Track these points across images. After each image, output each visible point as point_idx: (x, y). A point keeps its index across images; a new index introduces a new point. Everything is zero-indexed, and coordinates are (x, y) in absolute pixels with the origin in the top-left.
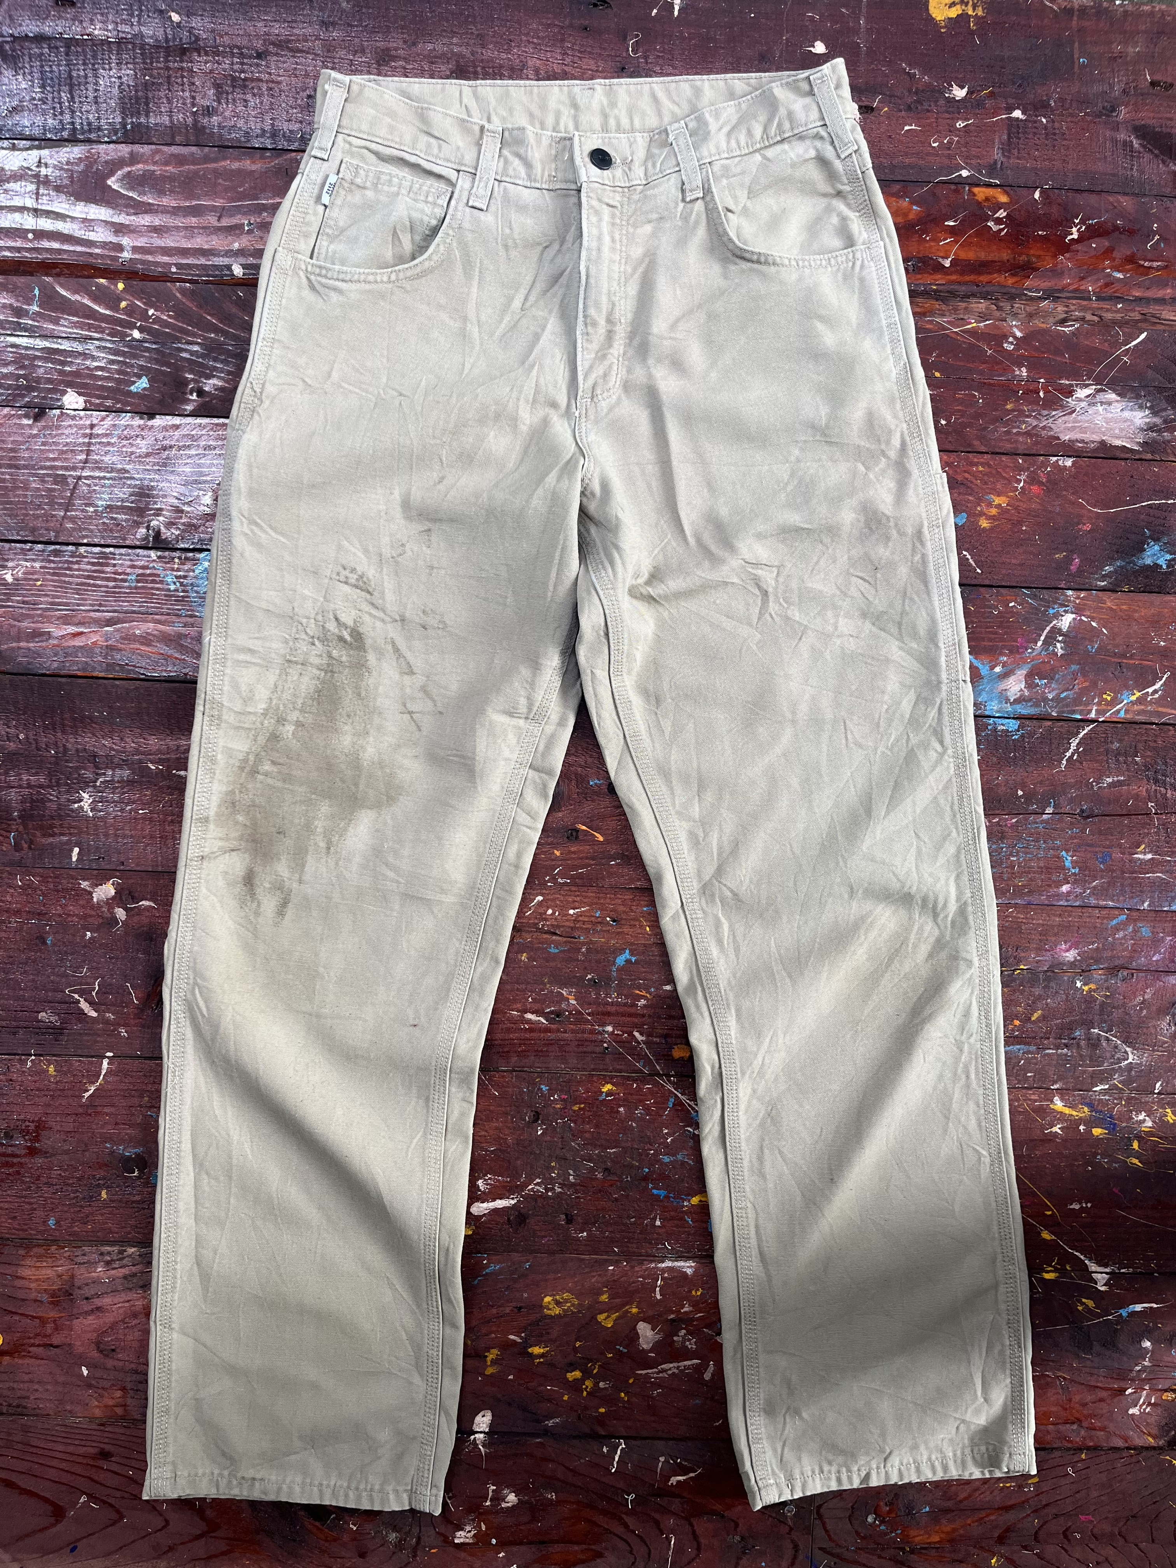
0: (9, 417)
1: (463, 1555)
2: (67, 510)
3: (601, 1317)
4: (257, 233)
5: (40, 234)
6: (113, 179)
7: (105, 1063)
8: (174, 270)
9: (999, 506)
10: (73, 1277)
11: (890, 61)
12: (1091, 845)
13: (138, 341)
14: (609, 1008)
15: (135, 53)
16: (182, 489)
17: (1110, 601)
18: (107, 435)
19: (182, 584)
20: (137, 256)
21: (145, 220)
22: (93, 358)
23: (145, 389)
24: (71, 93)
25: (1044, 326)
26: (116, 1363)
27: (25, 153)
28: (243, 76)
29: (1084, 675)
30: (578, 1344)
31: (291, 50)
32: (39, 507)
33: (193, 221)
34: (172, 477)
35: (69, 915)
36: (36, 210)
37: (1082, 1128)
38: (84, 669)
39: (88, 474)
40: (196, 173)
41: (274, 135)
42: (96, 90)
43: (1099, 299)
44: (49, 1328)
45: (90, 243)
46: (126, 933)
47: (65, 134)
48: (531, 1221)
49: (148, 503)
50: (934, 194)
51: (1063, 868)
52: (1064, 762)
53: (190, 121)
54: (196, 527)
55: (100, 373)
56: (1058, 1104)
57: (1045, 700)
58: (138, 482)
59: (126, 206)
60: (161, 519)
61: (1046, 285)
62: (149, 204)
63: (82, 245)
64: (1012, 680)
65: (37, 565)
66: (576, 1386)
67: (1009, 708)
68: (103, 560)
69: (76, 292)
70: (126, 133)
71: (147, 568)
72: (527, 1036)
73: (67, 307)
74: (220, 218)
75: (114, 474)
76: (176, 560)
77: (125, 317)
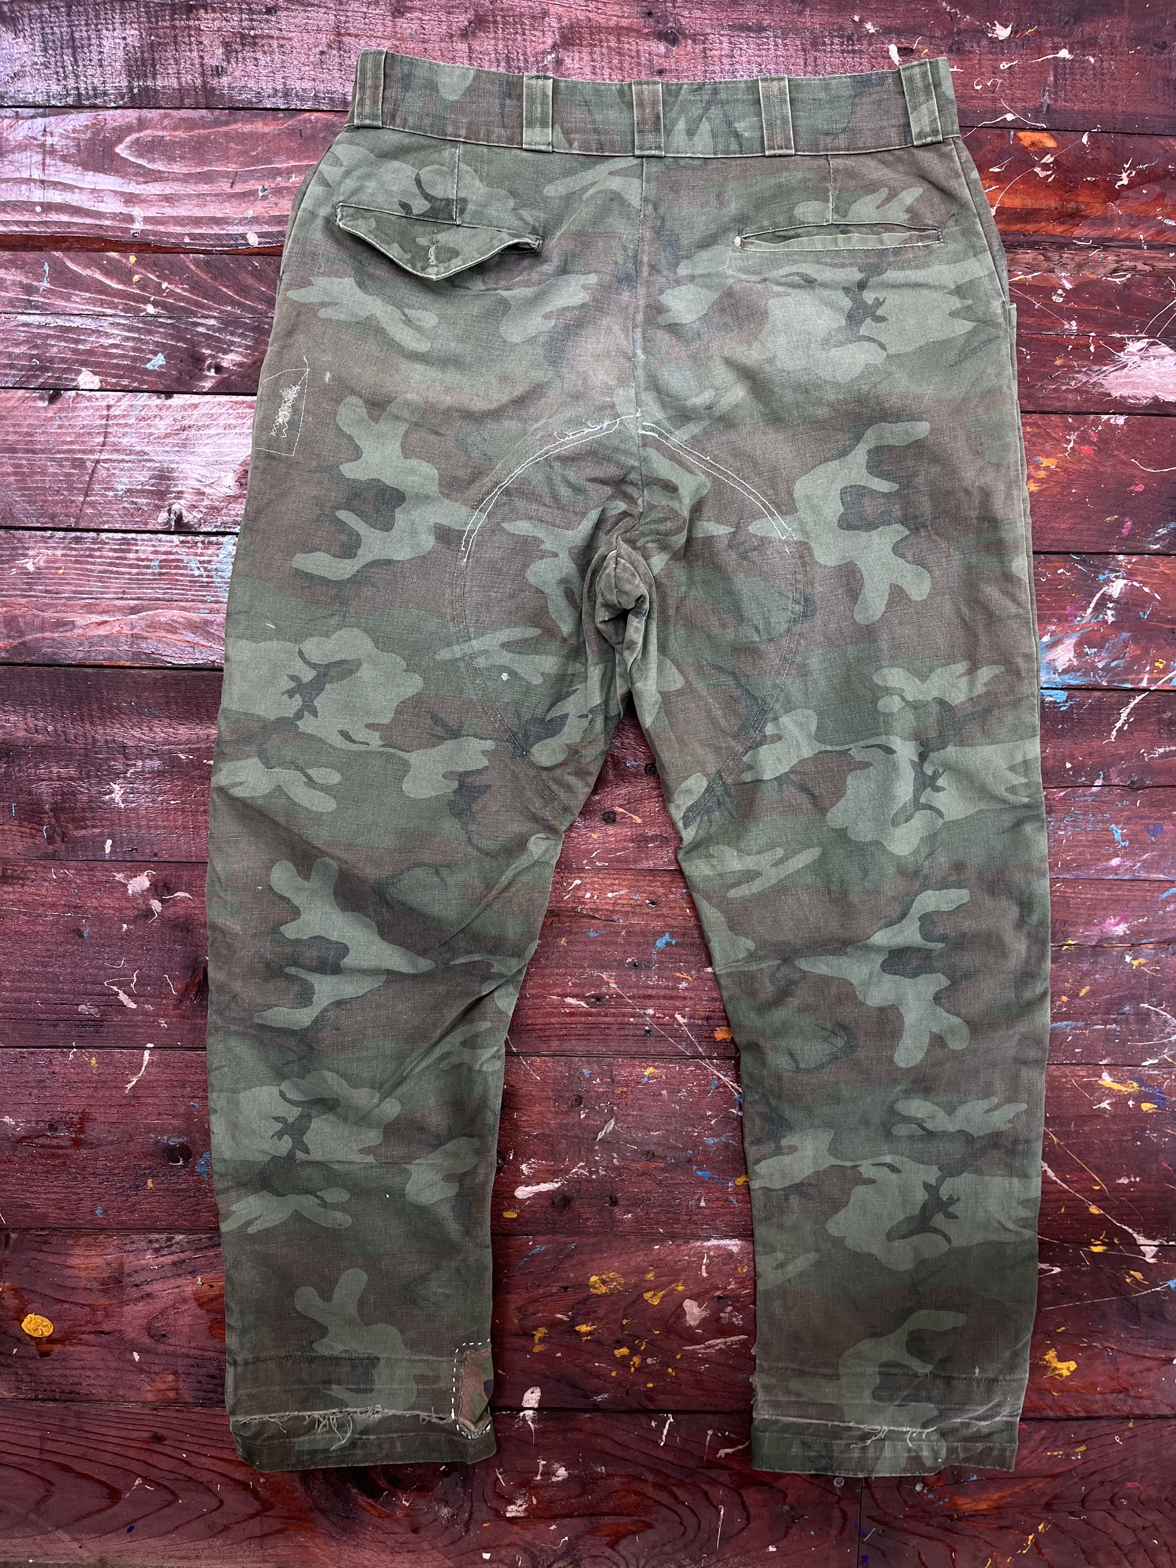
0: (24, 399)
1: (516, 1528)
2: (86, 495)
3: (647, 1296)
4: (273, 199)
5: (48, 207)
6: (121, 146)
7: (147, 1053)
8: (187, 240)
9: (1047, 468)
10: (122, 1265)
12: (1142, 818)
13: (152, 316)
14: (650, 992)
15: (139, 12)
16: (204, 471)
17: (1163, 566)
18: (124, 416)
19: (206, 569)
20: (148, 227)
21: (155, 189)
22: (107, 335)
23: (161, 366)
24: (74, 56)
25: (1094, 277)
26: (167, 1348)
27: (29, 122)
28: (252, 33)
29: (1136, 642)
30: (625, 1322)
31: (302, 4)
32: (58, 492)
33: (205, 188)
34: (191, 458)
35: (105, 908)
36: (42, 182)
37: (1131, 1103)
38: (110, 659)
39: (107, 457)
40: (207, 137)
42: (101, 53)
43: (1151, 247)
44: (100, 1315)
45: (99, 215)
46: (163, 924)
47: (70, 100)
48: (576, 1204)
49: (169, 486)
50: (978, 141)
51: (1113, 841)
52: (1114, 733)
53: (199, 82)
54: (218, 510)
55: (115, 351)
56: (1107, 1080)
57: (1095, 669)
58: (158, 465)
59: (136, 174)
60: (182, 502)
61: (1096, 233)
62: (160, 172)
63: (91, 217)
64: (1060, 649)
65: (59, 553)
66: (624, 1362)
67: (1057, 679)
68: (125, 546)
69: (87, 266)
70: (133, 97)
71: (170, 553)
72: (568, 1020)
73: (77, 283)
74: (232, 184)
75: (133, 457)
76: (200, 544)
77: (139, 291)
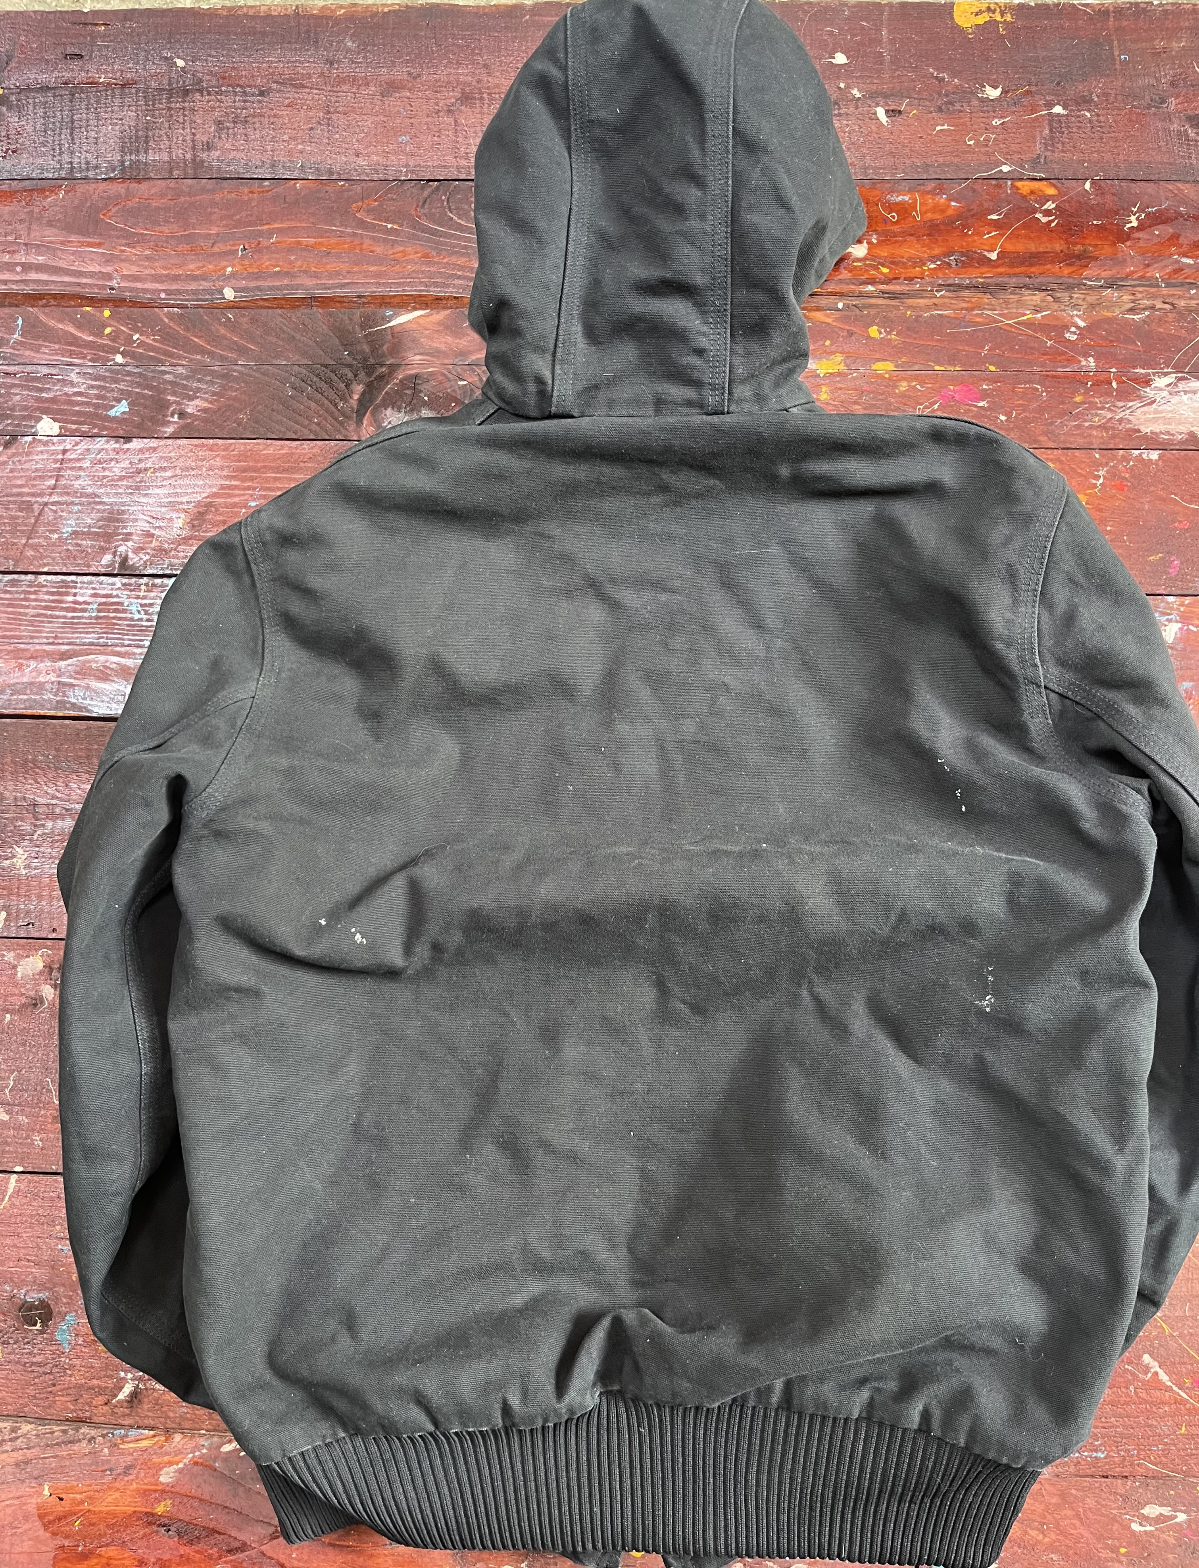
2: (29, 538)
4: (252, 257)
5: (27, 267)
7: (13, 1179)
8: (163, 295)
11: (916, 67)
13: (120, 365)
15: (139, 99)
16: (154, 512)
18: (79, 460)
19: (147, 613)
20: (125, 284)
21: (136, 250)
22: (72, 384)
23: (124, 413)
24: (71, 134)
25: (1109, 314)
28: (244, 112)
31: (295, 86)
32: (1, 535)
33: (186, 249)
34: (144, 500)
36: (26, 245)
38: (32, 708)
39: (56, 499)
40: (192, 204)
43: (1168, 285)
45: (81, 274)
47: (63, 174)
49: (117, 528)
50: (974, 191)
53: (189, 156)
54: (167, 552)
55: (79, 398)
58: (107, 507)
59: (119, 237)
60: (130, 544)
61: (1107, 274)
62: (142, 234)
63: (70, 275)
68: (65, 589)
69: (60, 321)
70: (124, 170)
71: (110, 596)
73: (49, 335)
74: (213, 244)
75: (83, 499)
76: (143, 587)
77: (109, 342)
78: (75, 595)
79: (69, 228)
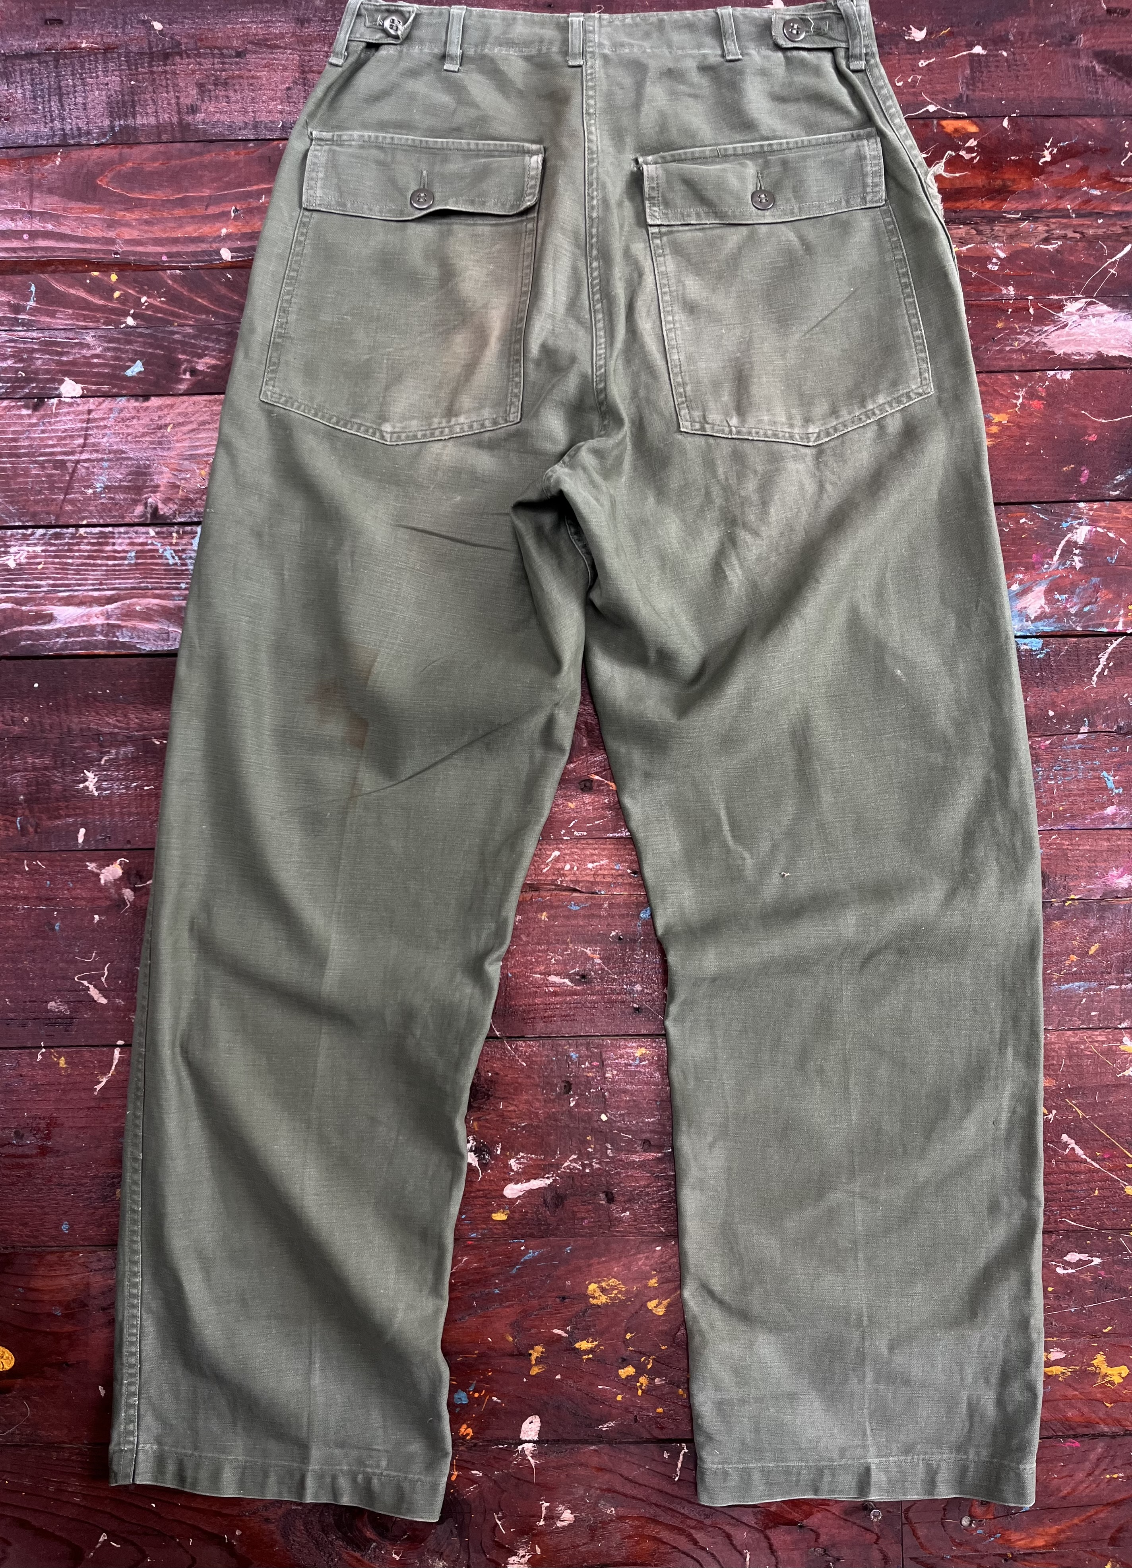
0: (9, 408)
2: (66, 494)
3: (651, 1305)
4: (244, 218)
5: (34, 235)
6: (103, 179)
7: (117, 1052)
8: (164, 258)
9: (999, 424)
10: (87, 1286)
13: (132, 327)
15: (120, 61)
17: (1124, 510)
18: (103, 419)
20: (129, 249)
21: (136, 215)
22: (88, 346)
23: (140, 373)
24: (60, 102)
25: (1027, 245)
28: (224, 74)
29: (1107, 587)
30: (628, 1336)
31: (269, 47)
32: (40, 492)
33: (182, 212)
35: (75, 898)
36: (30, 212)
38: (86, 648)
39: (86, 457)
40: (183, 168)
41: (256, 126)
43: (1078, 216)
44: (64, 1344)
45: (84, 240)
46: (135, 915)
47: (57, 140)
48: (568, 1202)
49: (145, 481)
51: (1106, 788)
52: (1095, 678)
53: (175, 120)
54: (192, 501)
55: (95, 361)
56: (1128, 1044)
57: (1068, 615)
58: (133, 462)
59: (117, 203)
60: (158, 495)
61: (1024, 206)
62: (139, 199)
63: (75, 242)
64: (1030, 596)
65: (39, 549)
66: (629, 1384)
67: (1031, 626)
68: (103, 540)
69: (71, 286)
70: (115, 135)
71: (146, 544)
72: (553, 1000)
73: (63, 301)
74: (207, 207)
75: (111, 456)
76: (175, 535)
77: (119, 306)
78: (114, 544)
79: (69, 194)
